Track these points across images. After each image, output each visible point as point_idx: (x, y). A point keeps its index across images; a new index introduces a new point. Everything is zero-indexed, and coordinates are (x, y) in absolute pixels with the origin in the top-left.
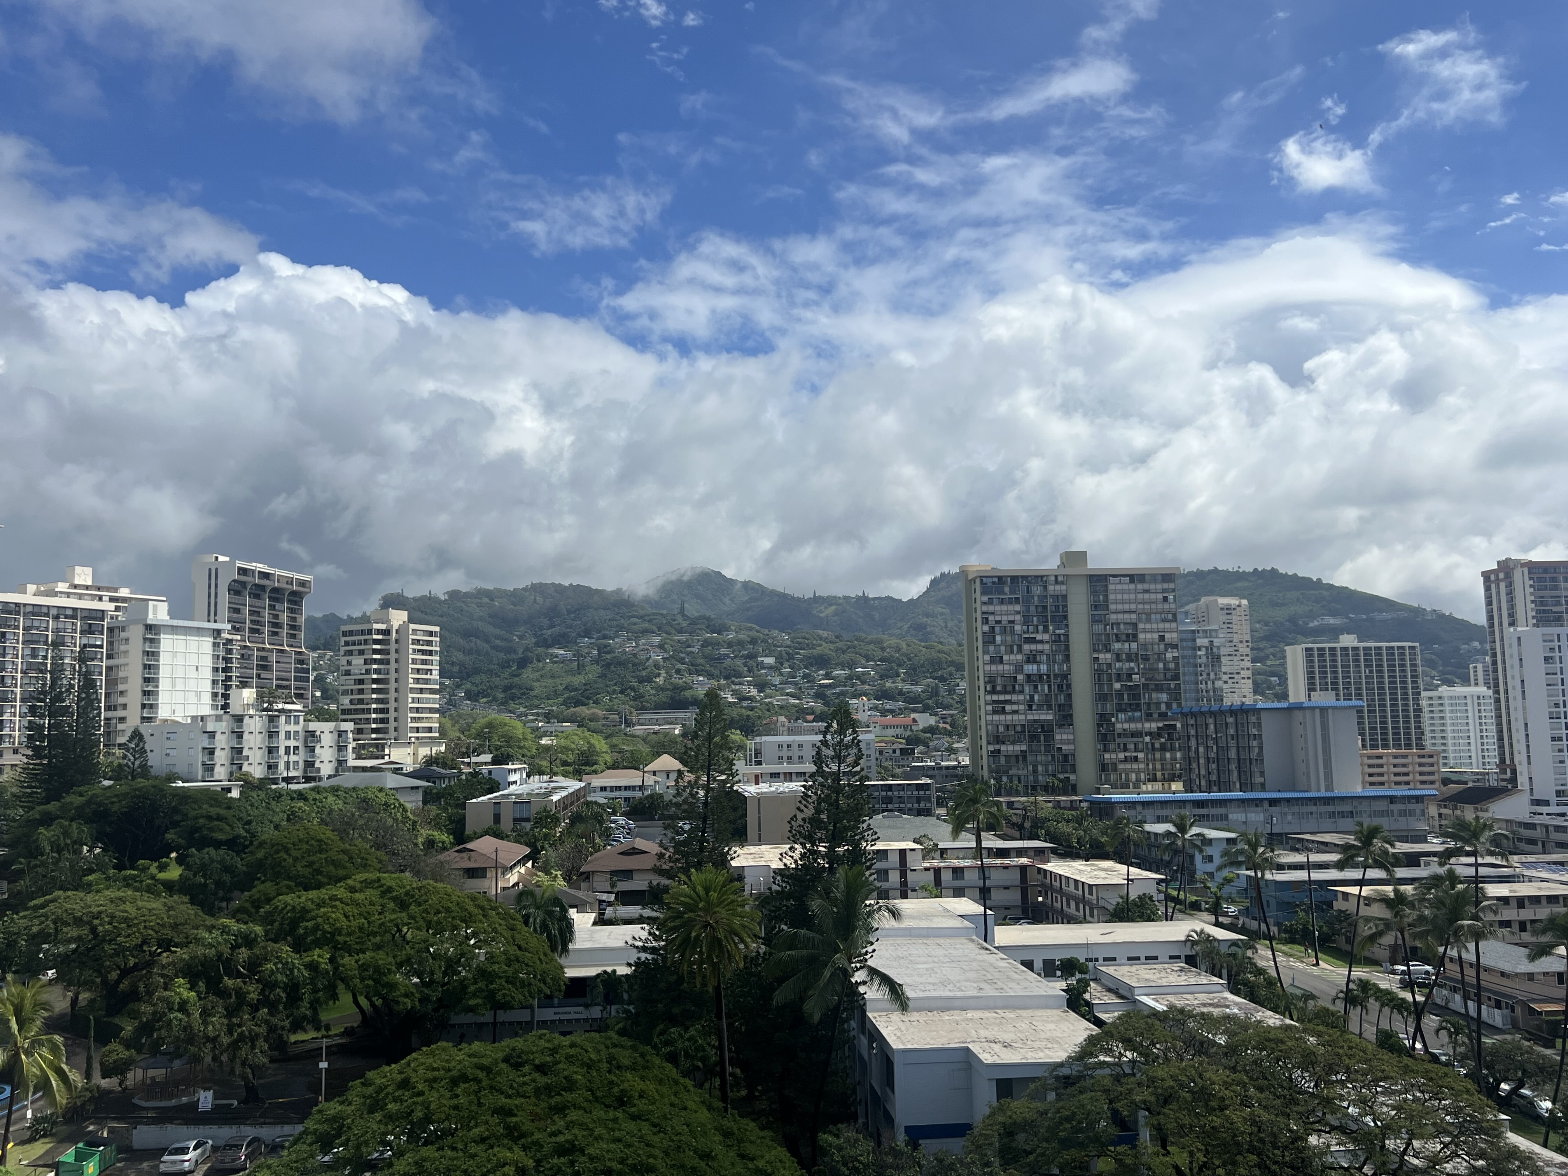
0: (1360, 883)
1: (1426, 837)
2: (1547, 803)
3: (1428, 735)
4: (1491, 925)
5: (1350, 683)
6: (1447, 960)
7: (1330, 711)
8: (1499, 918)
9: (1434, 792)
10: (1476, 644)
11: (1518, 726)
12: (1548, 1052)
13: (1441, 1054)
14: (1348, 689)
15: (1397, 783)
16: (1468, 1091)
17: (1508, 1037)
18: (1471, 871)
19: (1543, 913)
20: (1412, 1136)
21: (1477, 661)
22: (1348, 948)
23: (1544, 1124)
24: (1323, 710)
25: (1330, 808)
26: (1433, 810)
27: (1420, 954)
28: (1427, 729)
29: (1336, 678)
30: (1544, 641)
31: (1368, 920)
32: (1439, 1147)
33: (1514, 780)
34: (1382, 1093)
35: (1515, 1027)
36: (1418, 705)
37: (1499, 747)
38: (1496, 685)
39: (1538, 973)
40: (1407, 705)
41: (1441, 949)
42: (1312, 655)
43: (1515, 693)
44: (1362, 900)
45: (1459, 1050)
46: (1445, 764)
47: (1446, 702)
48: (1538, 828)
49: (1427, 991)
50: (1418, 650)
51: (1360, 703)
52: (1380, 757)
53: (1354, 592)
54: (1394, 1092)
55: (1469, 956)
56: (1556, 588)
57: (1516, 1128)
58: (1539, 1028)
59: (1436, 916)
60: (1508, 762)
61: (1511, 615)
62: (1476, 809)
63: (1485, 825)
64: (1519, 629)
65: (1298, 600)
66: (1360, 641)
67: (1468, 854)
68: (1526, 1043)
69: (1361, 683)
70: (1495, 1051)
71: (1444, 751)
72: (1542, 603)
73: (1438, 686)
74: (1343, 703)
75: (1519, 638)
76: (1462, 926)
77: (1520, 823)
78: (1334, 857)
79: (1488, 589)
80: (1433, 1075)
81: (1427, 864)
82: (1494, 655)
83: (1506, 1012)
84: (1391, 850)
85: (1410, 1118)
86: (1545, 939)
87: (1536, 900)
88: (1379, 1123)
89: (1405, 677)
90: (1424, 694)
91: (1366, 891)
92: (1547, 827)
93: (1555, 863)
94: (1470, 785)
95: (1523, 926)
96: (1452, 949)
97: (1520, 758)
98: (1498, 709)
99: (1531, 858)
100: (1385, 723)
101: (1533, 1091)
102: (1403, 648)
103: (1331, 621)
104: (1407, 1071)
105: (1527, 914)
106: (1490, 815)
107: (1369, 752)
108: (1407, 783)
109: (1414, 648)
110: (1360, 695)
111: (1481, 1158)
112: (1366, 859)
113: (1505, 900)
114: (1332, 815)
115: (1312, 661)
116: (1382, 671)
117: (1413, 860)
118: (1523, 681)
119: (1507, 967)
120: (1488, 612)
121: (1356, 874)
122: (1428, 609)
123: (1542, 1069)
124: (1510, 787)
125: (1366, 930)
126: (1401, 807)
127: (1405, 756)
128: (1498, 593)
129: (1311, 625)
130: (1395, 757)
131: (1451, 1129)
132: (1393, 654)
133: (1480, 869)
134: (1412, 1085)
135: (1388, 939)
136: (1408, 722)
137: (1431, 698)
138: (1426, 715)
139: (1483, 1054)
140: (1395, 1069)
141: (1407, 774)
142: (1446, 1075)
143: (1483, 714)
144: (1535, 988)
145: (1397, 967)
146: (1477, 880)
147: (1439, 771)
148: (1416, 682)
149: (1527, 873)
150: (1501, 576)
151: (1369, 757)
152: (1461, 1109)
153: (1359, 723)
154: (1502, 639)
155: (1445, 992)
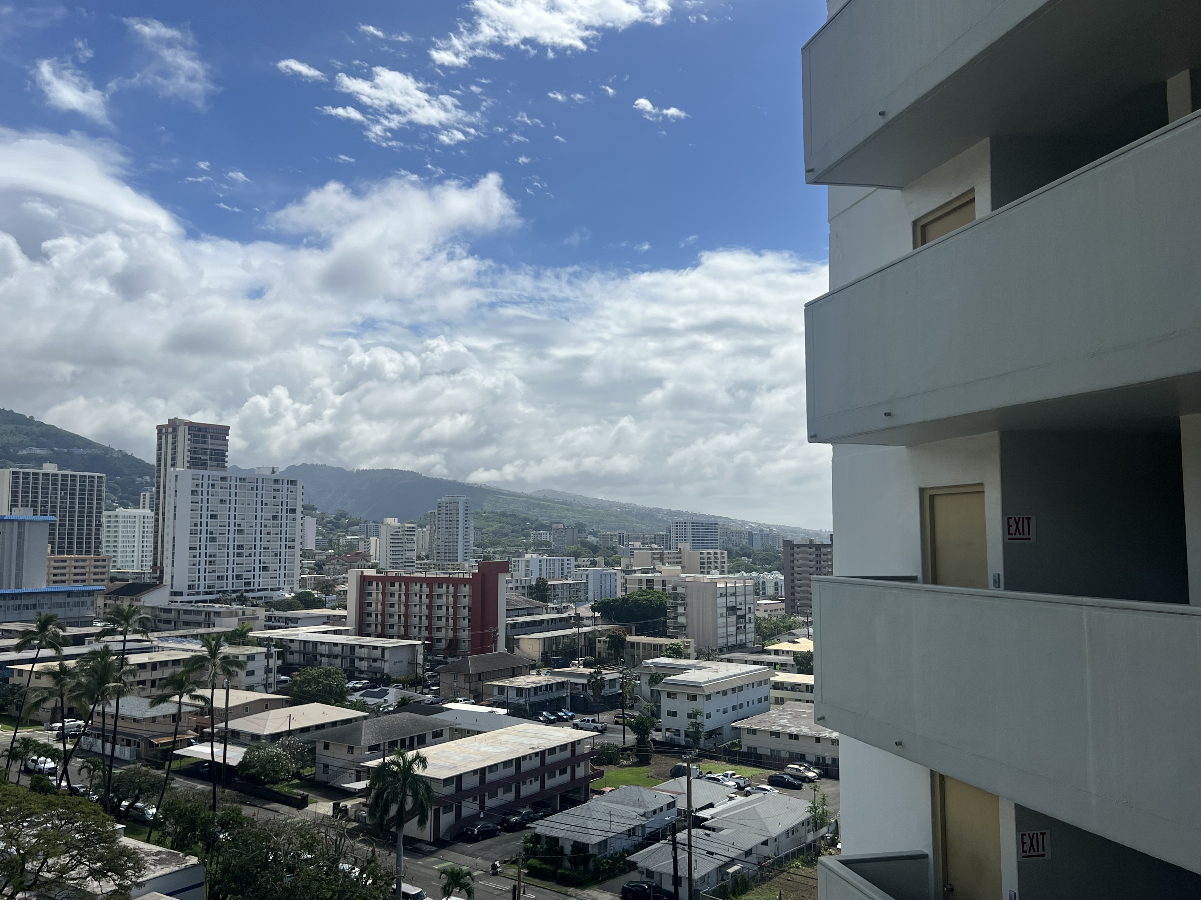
0: (33, 661)
1: (92, 622)
2: (181, 594)
3: (104, 544)
4: (131, 685)
5: (47, 502)
6: (95, 714)
7: (27, 524)
8: (137, 679)
9: (103, 588)
10: (147, 478)
11: (168, 539)
12: (159, 772)
13: (80, 787)
14: (45, 506)
15: (75, 581)
16: (95, 812)
17: (132, 766)
18: (120, 647)
19: (167, 673)
20: (47, 856)
21: (146, 490)
22: (17, 714)
23: (149, 826)
24: (21, 522)
25: (18, 602)
26: (100, 602)
27: (75, 712)
28: (104, 540)
29: (36, 497)
30: (193, 479)
31: (35, 689)
32: (68, 859)
33: (161, 578)
34: (27, 827)
35: (139, 758)
36: (99, 521)
37: (154, 554)
38: (157, 509)
39: (160, 716)
40: (91, 521)
41: (91, 707)
42: (18, 478)
43: (169, 515)
44: (33, 675)
45: (94, 782)
46: (114, 567)
47: (121, 520)
48: (173, 612)
49: (75, 740)
50: (104, 480)
51: (53, 518)
52: (65, 561)
53: (59, 431)
54: (37, 824)
55: (110, 710)
56: (205, 442)
57: (128, 833)
58: (155, 756)
59: (89, 682)
60: (159, 565)
61: (173, 459)
62: (132, 599)
63: (134, 611)
64: (177, 469)
65: (11, 432)
66: (60, 469)
67: (121, 633)
68: (144, 768)
69: (56, 502)
70: (121, 776)
71: (115, 557)
72: (195, 453)
73: (117, 507)
74: (39, 517)
75: (176, 476)
76: (108, 688)
77: (161, 609)
78: (15, 641)
79: (160, 438)
80: (70, 805)
81: (90, 643)
82: (158, 487)
83: (133, 747)
84: (62, 633)
85: (47, 842)
86: (167, 691)
87: (164, 664)
88: (22, 852)
89: (92, 499)
90: (105, 513)
91: (38, 667)
92: (179, 611)
93: (181, 636)
94: (131, 582)
95: (153, 683)
96: (99, 706)
97: (167, 562)
98: (156, 526)
99: (165, 634)
100: (72, 534)
101: (144, 803)
102: (93, 477)
103: (38, 451)
104: (50, 805)
105: (157, 675)
106: (141, 603)
107: (57, 556)
108: (83, 581)
109: (101, 478)
110: (55, 511)
111: (99, 861)
112: (41, 642)
113: (142, 666)
114: (19, 607)
115: (17, 483)
116: (74, 494)
117: (78, 640)
118: (175, 507)
119: (137, 714)
120: (158, 456)
121: (30, 654)
122: (116, 449)
123: (152, 786)
124: (158, 582)
125: (33, 698)
126: (76, 599)
127: (84, 560)
128: (166, 443)
129: (20, 453)
130: (77, 561)
131: (79, 844)
132: (85, 481)
133: (127, 644)
134: (53, 816)
135: (50, 704)
136: (90, 534)
137: (109, 516)
138: (104, 529)
139: (112, 782)
140: (40, 805)
141: (84, 574)
142: (80, 803)
143: (146, 530)
144: (157, 728)
145: (54, 725)
146: (124, 652)
147: (108, 572)
148: (100, 504)
149: (161, 644)
150: (170, 430)
151: (56, 561)
152: (88, 826)
153: (50, 534)
154: (165, 476)
155: (90, 739)
